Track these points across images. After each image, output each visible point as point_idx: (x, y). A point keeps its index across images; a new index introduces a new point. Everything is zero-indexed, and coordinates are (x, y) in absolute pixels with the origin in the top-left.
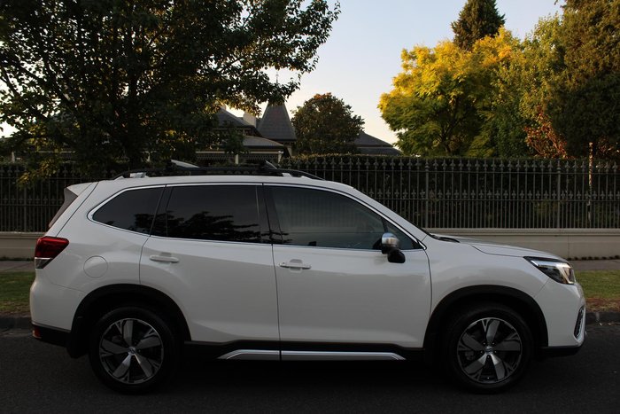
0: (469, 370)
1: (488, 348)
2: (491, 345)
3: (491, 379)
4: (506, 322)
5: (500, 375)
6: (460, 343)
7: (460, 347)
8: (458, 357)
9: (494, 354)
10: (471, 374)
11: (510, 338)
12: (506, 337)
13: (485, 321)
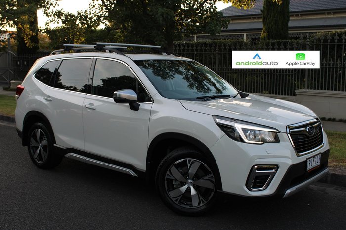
0: (172, 194)
1: (189, 181)
2: (193, 179)
3: (186, 205)
4: (205, 165)
5: (195, 203)
6: (168, 173)
7: (168, 175)
8: (166, 182)
9: (194, 187)
10: (173, 197)
11: (206, 178)
12: (204, 176)
13: (190, 160)
